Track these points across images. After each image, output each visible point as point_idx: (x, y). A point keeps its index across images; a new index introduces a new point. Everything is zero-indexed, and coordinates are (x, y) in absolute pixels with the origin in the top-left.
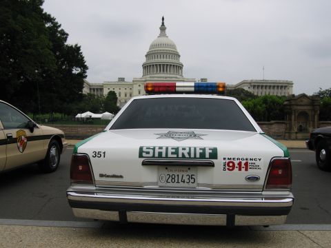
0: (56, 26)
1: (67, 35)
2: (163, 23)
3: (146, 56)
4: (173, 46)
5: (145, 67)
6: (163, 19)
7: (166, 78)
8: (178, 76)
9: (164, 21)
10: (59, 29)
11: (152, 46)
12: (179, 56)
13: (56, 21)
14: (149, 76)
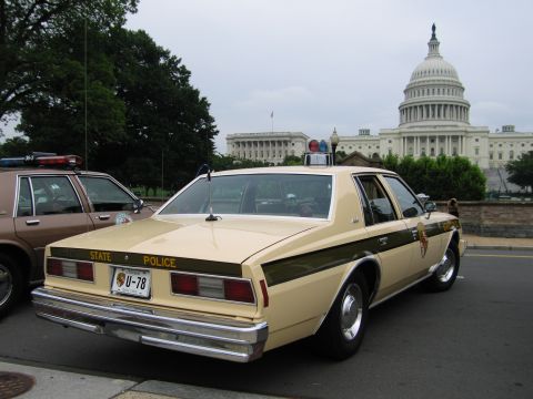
0: (173, 62)
1: (189, 73)
2: (434, 35)
3: (405, 92)
4: (452, 73)
5: (404, 110)
6: (434, 28)
7: (435, 127)
8: (459, 124)
9: (436, 32)
10: (179, 66)
11: (416, 75)
12: (463, 89)
13: (171, 55)
14: (409, 125)
